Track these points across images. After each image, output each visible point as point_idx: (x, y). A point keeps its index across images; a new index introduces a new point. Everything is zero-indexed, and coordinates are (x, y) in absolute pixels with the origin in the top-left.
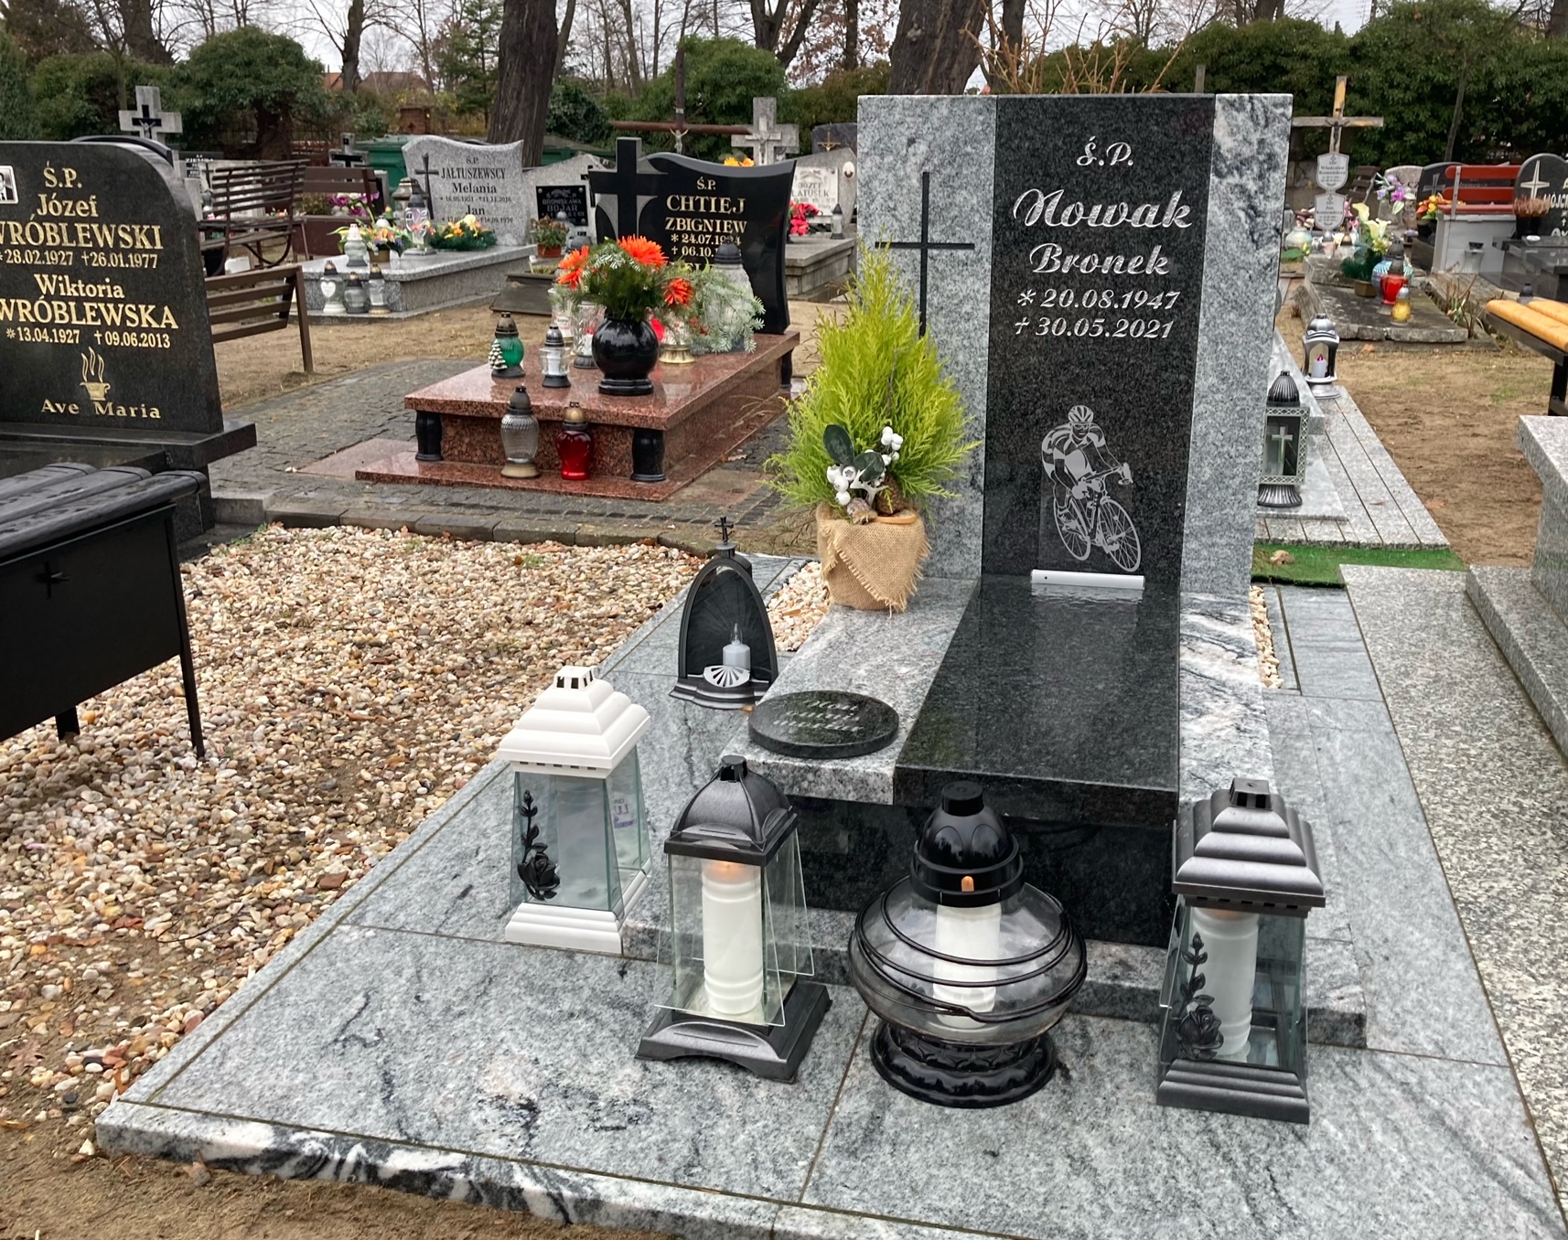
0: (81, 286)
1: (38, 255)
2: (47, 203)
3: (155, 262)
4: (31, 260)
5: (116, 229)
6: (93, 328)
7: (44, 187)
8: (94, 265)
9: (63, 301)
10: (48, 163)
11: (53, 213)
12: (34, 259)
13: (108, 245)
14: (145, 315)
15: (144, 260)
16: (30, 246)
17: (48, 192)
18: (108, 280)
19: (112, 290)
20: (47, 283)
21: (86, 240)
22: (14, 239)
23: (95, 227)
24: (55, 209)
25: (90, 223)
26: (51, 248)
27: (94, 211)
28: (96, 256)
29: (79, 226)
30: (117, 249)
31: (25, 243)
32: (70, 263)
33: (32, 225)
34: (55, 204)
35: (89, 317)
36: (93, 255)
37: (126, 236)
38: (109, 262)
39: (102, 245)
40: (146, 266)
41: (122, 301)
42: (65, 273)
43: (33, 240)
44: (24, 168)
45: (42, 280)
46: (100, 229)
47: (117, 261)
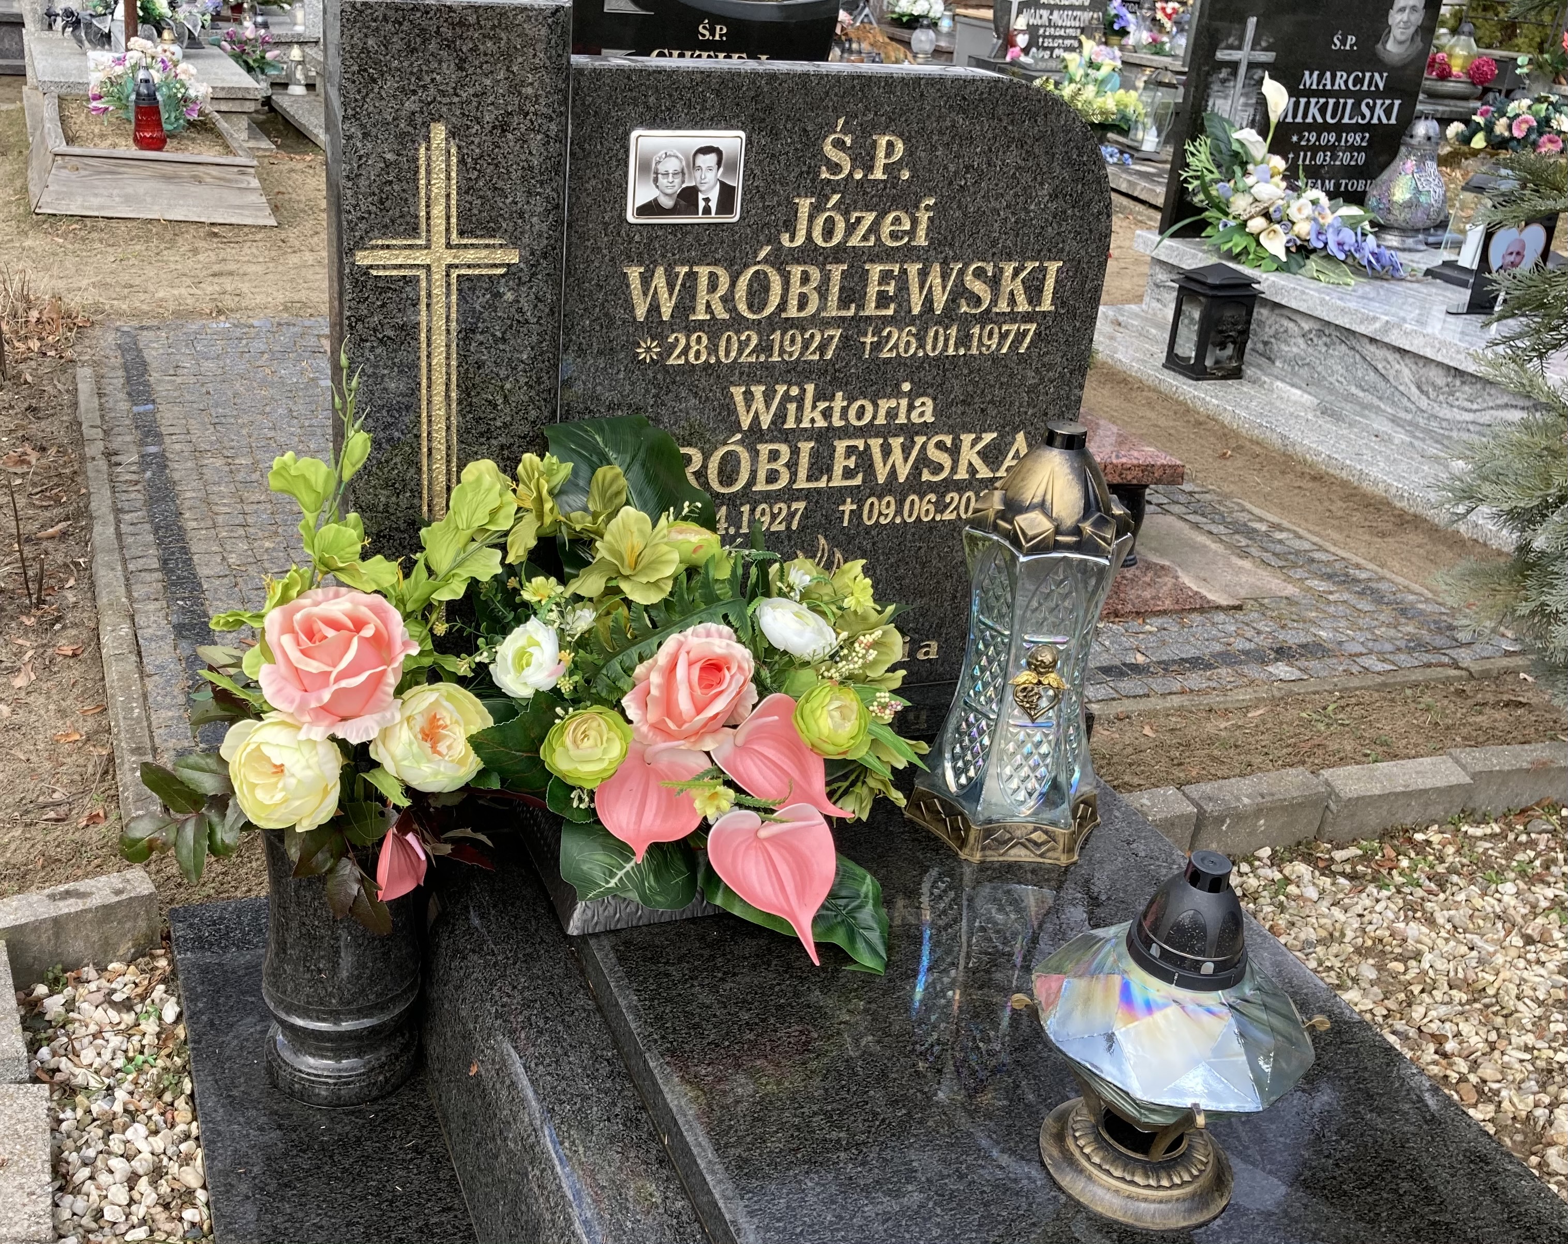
1: (754, 341)
2: (811, 219)
3: (1028, 340)
4: (733, 354)
5: (961, 272)
6: (840, 494)
7: (813, 181)
8: (885, 355)
9: (786, 441)
10: (841, 121)
11: (819, 241)
12: (740, 352)
13: (931, 309)
14: (969, 455)
15: (1003, 336)
16: (737, 323)
17: (821, 192)
18: (906, 387)
19: (911, 407)
20: (759, 403)
21: (883, 300)
22: (701, 307)
23: (913, 269)
24: (828, 233)
25: (903, 262)
26: (791, 323)
27: (921, 232)
28: (895, 336)
29: (875, 270)
30: (949, 315)
31: (726, 316)
32: (829, 355)
33: (757, 272)
34: (830, 221)
35: (838, 470)
36: (890, 334)
37: (978, 287)
38: (922, 346)
39: (916, 311)
40: (1004, 351)
41: (925, 429)
42: (809, 379)
43: (750, 307)
44: (774, 134)
45: (749, 397)
46: (923, 274)
47: (940, 344)
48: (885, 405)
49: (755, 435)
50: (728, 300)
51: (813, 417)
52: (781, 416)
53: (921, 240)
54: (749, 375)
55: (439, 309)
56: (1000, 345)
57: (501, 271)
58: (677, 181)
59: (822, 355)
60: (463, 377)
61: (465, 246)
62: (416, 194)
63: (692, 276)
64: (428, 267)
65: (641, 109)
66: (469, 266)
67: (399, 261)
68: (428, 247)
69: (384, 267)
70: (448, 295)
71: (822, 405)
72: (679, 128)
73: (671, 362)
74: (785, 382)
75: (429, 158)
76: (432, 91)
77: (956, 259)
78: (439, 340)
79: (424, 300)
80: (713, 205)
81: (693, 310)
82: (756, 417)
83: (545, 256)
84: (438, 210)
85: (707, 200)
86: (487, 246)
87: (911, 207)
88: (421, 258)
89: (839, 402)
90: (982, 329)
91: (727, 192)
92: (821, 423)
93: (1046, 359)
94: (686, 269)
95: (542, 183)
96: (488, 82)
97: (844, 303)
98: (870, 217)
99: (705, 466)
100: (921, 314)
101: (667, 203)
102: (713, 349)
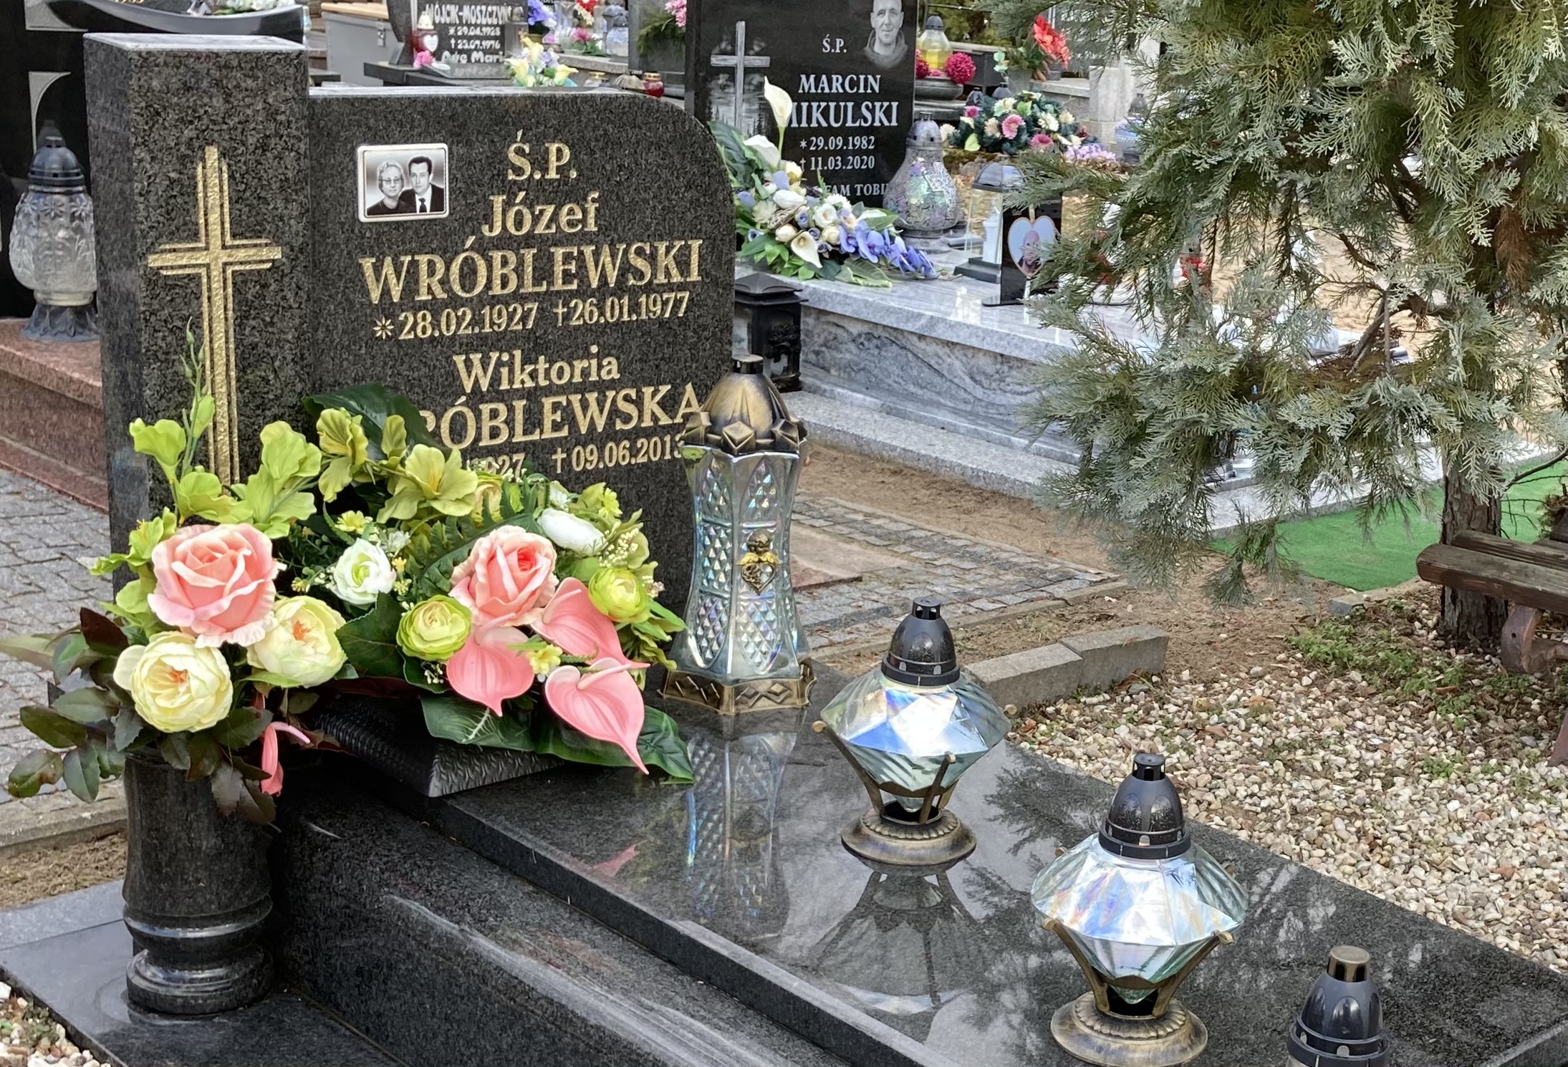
1: (468, 317)
2: (504, 212)
3: (684, 305)
4: (453, 328)
5: (626, 252)
6: (551, 446)
7: (503, 181)
8: (574, 323)
9: (502, 401)
10: (520, 133)
11: (512, 231)
12: (458, 325)
13: (606, 283)
14: (651, 405)
15: (665, 303)
16: (454, 302)
17: (510, 190)
18: (594, 349)
19: (600, 367)
20: (477, 369)
21: (567, 276)
22: (424, 290)
23: (588, 250)
24: (519, 224)
25: (579, 246)
26: (495, 301)
27: (591, 221)
28: (581, 307)
29: (559, 252)
30: (621, 289)
31: (445, 296)
32: (530, 326)
33: (466, 258)
34: (519, 213)
35: (548, 425)
36: (576, 305)
37: (640, 263)
38: (602, 314)
39: (595, 284)
40: (667, 315)
41: (612, 384)
42: (516, 347)
43: (463, 287)
44: (469, 144)
45: (469, 364)
46: (597, 254)
47: (617, 312)
48: (579, 365)
49: (477, 397)
50: (444, 282)
51: (522, 379)
52: (496, 380)
53: (592, 227)
54: (468, 346)
55: (218, 301)
56: (663, 311)
57: (268, 265)
58: (398, 185)
59: (524, 325)
60: (241, 358)
61: (238, 247)
62: (195, 206)
63: (414, 264)
64: (208, 266)
65: (364, 129)
66: (241, 263)
67: (184, 262)
68: (207, 249)
69: (172, 268)
70: (225, 288)
71: (529, 368)
72: (395, 143)
73: (402, 337)
74: (497, 350)
75: (205, 176)
76: (205, 121)
77: (621, 242)
78: (219, 327)
79: (205, 294)
80: (428, 204)
81: (417, 292)
82: (476, 381)
83: (301, 251)
84: (214, 217)
85: (422, 200)
86: (255, 246)
87: (581, 200)
88: (202, 258)
89: (542, 365)
90: (648, 297)
91: (437, 193)
92: (529, 384)
93: (700, 321)
94: (409, 258)
95: (296, 192)
96: (249, 112)
97: (537, 282)
98: (550, 210)
99: (438, 427)
100: (599, 288)
101: (391, 204)
102: (436, 324)
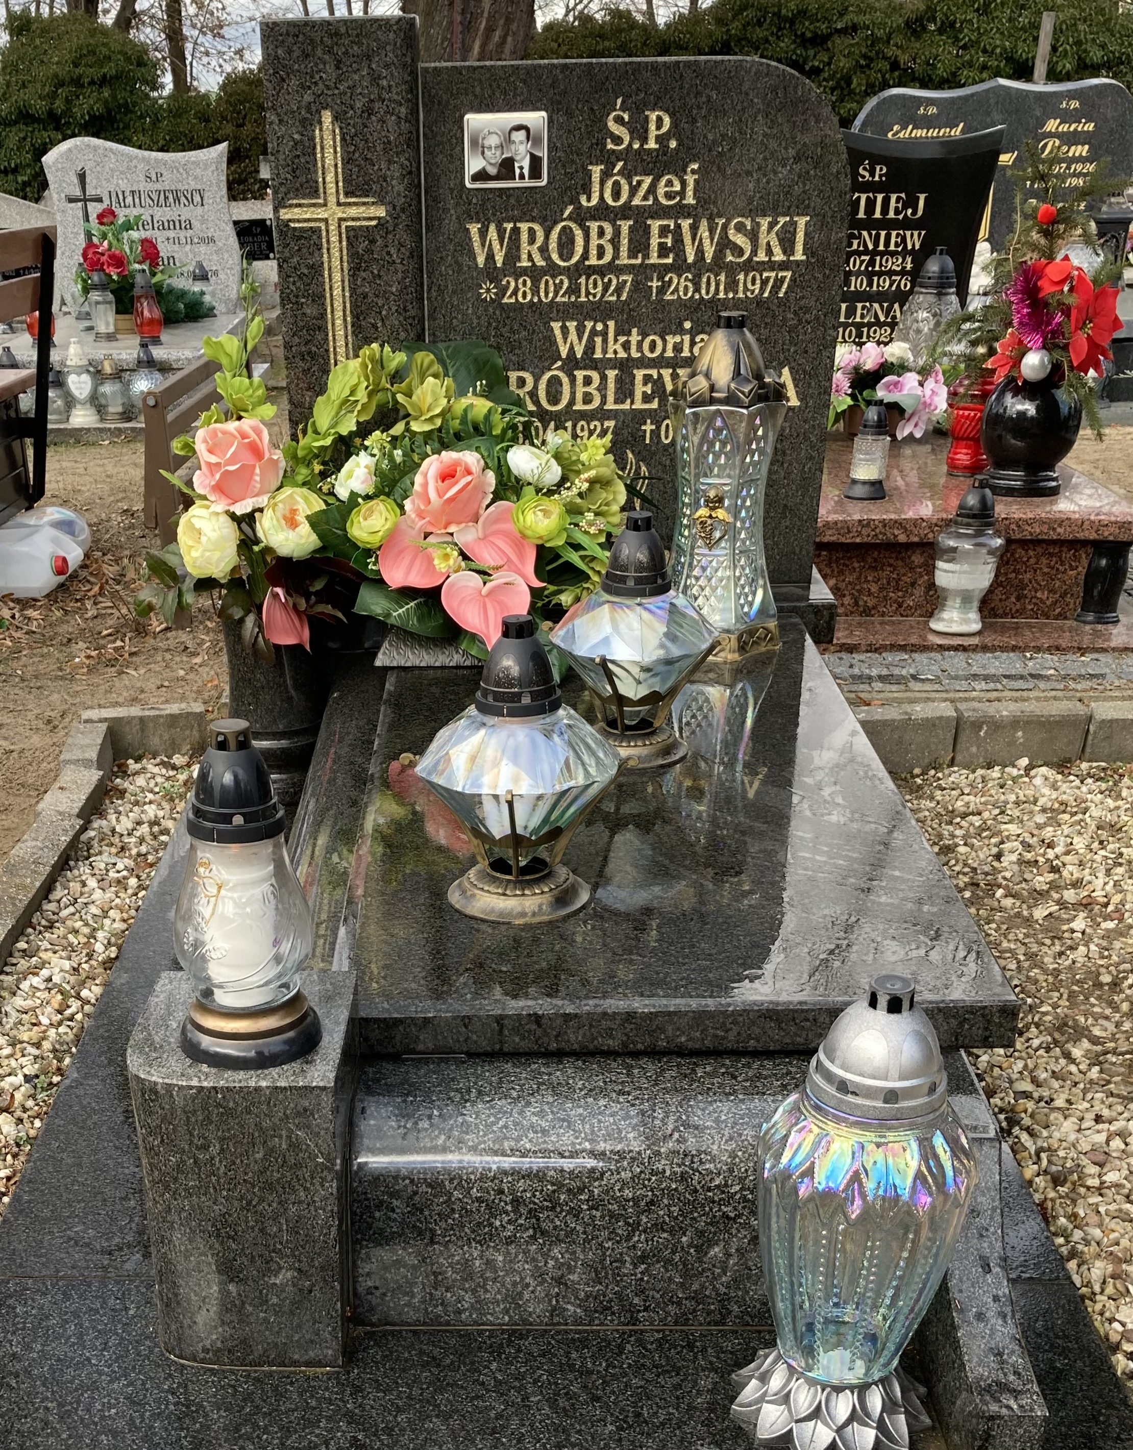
0: (635, 338)
1: (566, 285)
2: (602, 183)
3: (785, 286)
4: (551, 295)
5: (725, 227)
6: (640, 417)
7: (601, 151)
8: (668, 297)
9: (595, 368)
10: (619, 101)
11: (610, 201)
12: (556, 293)
13: (703, 259)
15: (764, 282)
16: (552, 270)
17: (609, 160)
18: (687, 325)
19: (693, 344)
20: (573, 336)
21: (663, 251)
22: (524, 256)
23: (686, 224)
24: (616, 195)
25: (677, 218)
26: (593, 270)
27: (690, 192)
28: (675, 281)
29: (655, 225)
30: (718, 264)
31: (543, 263)
32: (624, 297)
33: (564, 227)
34: (617, 184)
35: (638, 396)
36: (671, 279)
37: (740, 240)
38: (697, 290)
39: (691, 259)
40: (766, 295)
42: (612, 318)
43: (561, 256)
44: (569, 114)
45: (565, 331)
46: (694, 228)
47: (713, 288)
48: (671, 340)
49: (571, 364)
50: (544, 250)
51: (615, 350)
52: (590, 348)
53: (690, 200)
54: (565, 312)
55: (336, 253)
56: (762, 290)
57: (374, 223)
58: (498, 153)
59: (619, 296)
60: (354, 306)
61: (350, 204)
62: (315, 165)
63: (516, 231)
64: (326, 221)
65: (471, 97)
66: (353, 219)
67: (307, 216)
68: (325, 205)
69: (298, 221)
70: (340, 242)
71: (622, 339)
72: (499, 111)
73: (505, 300)
74: (591, 319)
75: (322, 138)
76: (321, 85)
77: (720, 217)
78: (337, 276)
79: (325, 245)
80: (526, 172)
81: (519, 259)
82: (572, 348)
83: (403, 210)
84: (330, 177)
85: (521, 168)
86: (364, 204)
87: (680, 172)
88: (322, 214)
90: (746, 276)
91: (535, 162)
92: (622, 354)
93: (802, 302)
94: (511, 225)
95: (397, 154)
96: (356, 77)
97: (632, 254)
98: (648, 180)
99: (536, 387)
100: (695, 263)
101: (493, 171)
102: (535, 290)
